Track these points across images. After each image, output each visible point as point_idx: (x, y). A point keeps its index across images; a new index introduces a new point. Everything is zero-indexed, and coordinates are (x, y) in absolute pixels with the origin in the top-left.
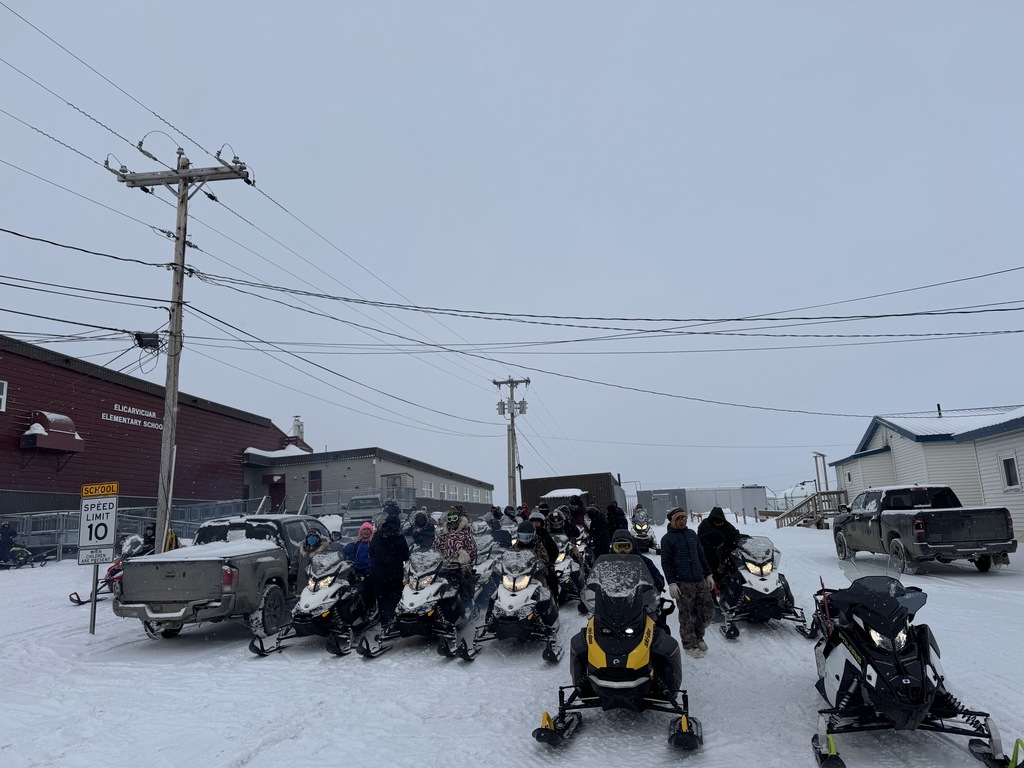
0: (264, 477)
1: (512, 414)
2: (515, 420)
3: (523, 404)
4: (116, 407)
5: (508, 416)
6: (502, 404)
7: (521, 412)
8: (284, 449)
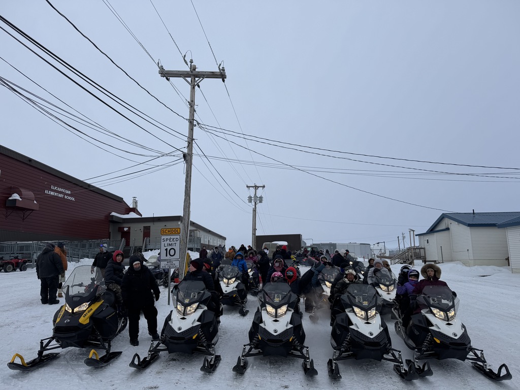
0: (119, 228)
1: (255, 203)
2: (257, 205)
3: (261, 198)
4: (52, 187)
5: (253, 203)
6: (250, 198)
7: (260, 202)
8: (128, 214)
